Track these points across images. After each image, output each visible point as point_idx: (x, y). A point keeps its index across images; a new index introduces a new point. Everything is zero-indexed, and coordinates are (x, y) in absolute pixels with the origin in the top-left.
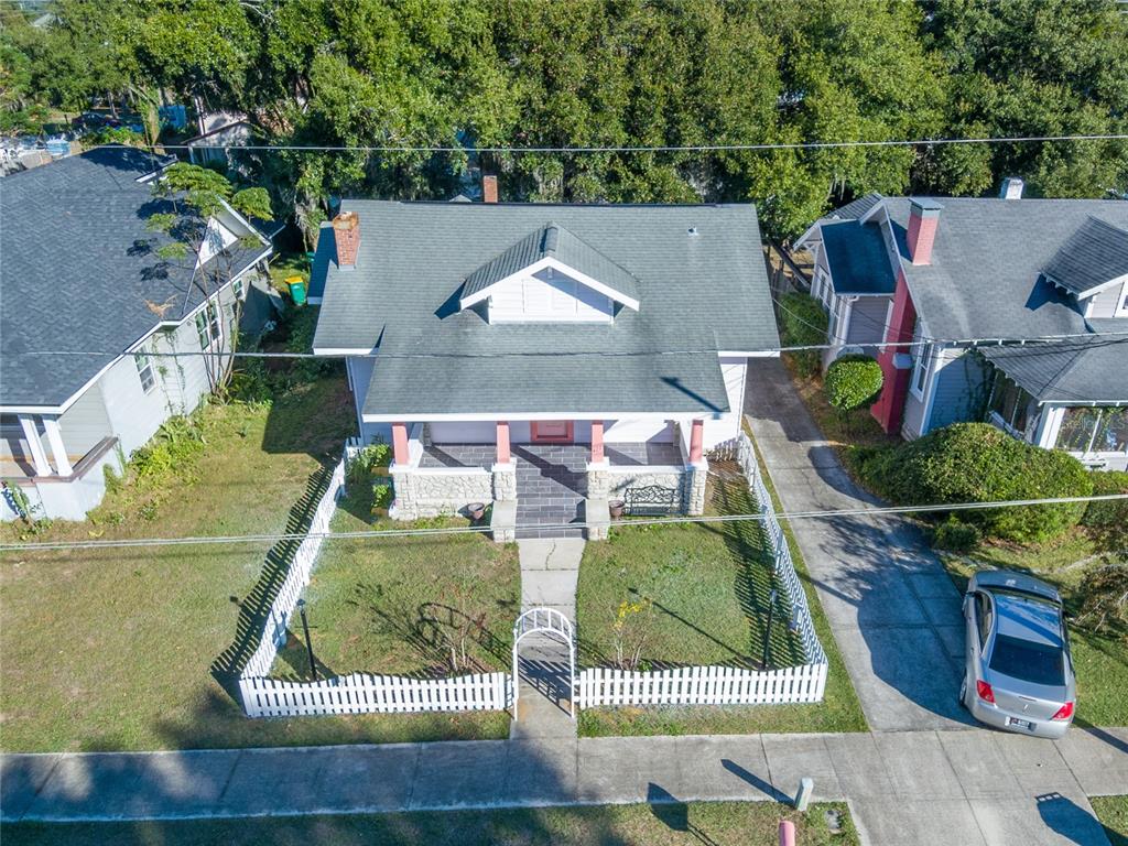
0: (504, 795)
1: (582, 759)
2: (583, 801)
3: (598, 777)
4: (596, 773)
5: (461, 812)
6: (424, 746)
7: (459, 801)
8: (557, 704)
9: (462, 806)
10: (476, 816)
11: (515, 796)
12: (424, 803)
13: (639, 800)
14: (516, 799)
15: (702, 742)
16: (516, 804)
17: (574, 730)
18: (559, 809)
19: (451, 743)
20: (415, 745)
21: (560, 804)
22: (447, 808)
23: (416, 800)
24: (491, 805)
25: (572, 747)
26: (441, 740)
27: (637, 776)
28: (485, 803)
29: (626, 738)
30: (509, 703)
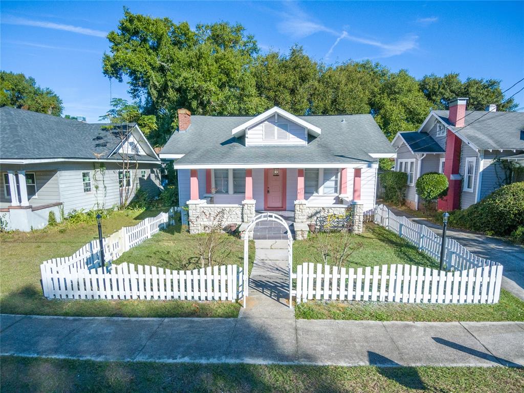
0: (227, 354)
1: (300, 332)
2: (304, 362)
3: (317, 344)
4: (316, 342)
5: (182, 364)
6: (166, 320)
7: (184, 356)
8: (278, 300)
9: (186, 360)
10: (197, 368)
11: (238, 355)
12: (151, 356)
13: (362, 364)
14: (238, 357)
15: (408, 326)
16: (238, 361)
17: (292, 315)
18: (280, 367)
19: (189, 319)
20: (160, 319)
21: (281, 363)
22: (171, 361)
23: (144, 354)
24: (214, 361)
25: (291, 324)
26: (182, 317)
27: (355, 346)
28: (208, 359)
29: (337, 321)
30: (240, 295)
